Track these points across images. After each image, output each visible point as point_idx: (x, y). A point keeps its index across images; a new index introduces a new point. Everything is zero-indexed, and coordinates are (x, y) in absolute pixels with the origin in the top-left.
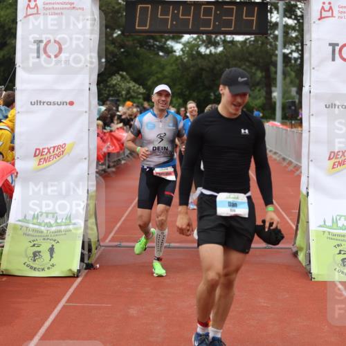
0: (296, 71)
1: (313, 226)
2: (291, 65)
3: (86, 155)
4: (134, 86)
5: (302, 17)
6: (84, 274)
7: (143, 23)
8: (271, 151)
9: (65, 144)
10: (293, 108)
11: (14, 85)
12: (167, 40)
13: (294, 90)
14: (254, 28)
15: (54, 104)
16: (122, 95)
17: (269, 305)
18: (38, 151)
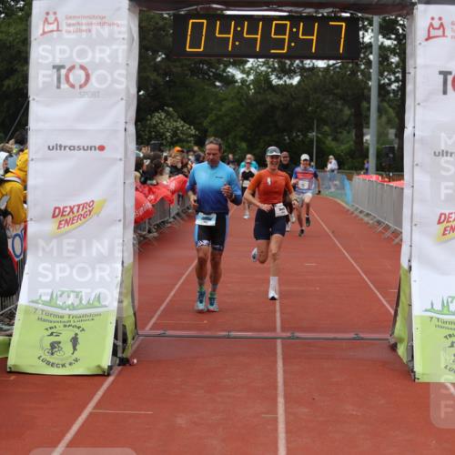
0: (396, 106)
1: (417, 310)
2: (390, 100)
3: (121, 216)
4: (183, 126)
5: (404, 36)
6: (116, 372)
7: (195, 44)
8: (361, 212)
9: (93, 201)
10: (391, 155)
11: (27, 124)
12: (226, 66)
13: (392, 132)
14: (341, 51)
15: (79, 148)
16: (166, 138)
17: (359, 414)
18: (57, 211)
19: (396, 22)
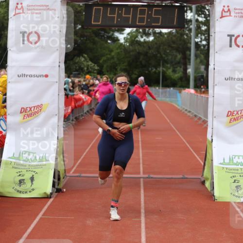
0: (204, 54)
1: (215, 163)
2: (201, 50)
3: (57, 113)
4: (91, 64)
5: (209, 15)
6: (55, 196)
7: (97, 20)
8: (186, 110)
9: (42, 105)
10: (202, 80)
11: (7, 63)
12: (114, 31)
13: (202, 68)
14: (175, 24)
15: (34, 76)
17: (185, 218)
18: (23, 109)
19: (205, 8)
